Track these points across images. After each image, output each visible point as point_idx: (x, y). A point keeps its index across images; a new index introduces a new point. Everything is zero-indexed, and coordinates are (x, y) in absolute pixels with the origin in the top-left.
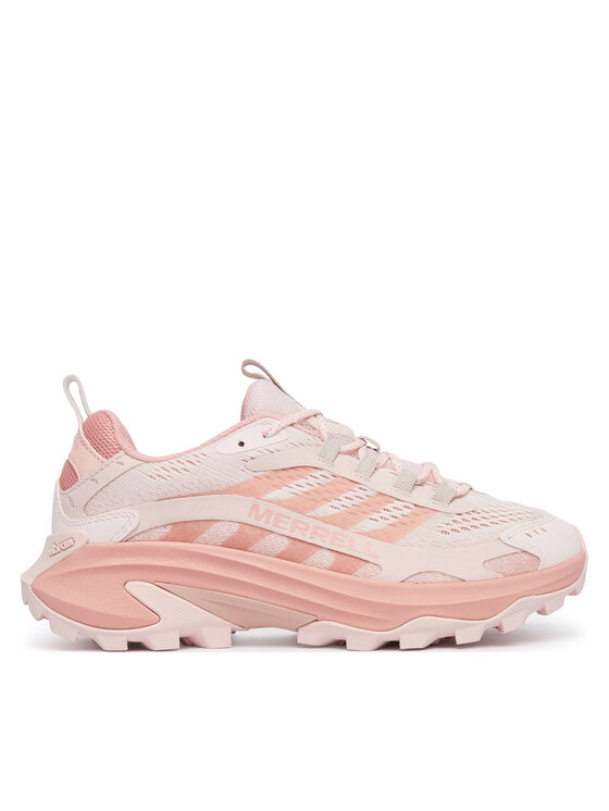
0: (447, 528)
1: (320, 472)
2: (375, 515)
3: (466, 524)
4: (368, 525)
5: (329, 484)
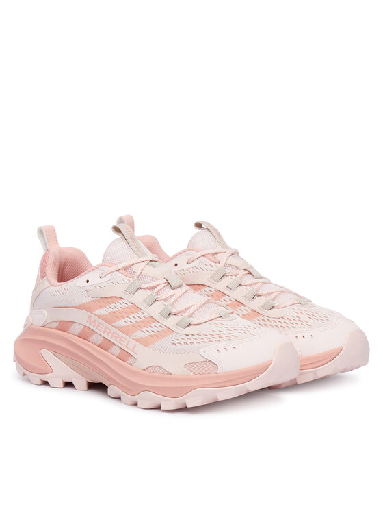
0: (176, 342)
1: (123, 301)
2: (144, 329)
3: (187, 341)
4: (139, 334)
5: (127, 307)
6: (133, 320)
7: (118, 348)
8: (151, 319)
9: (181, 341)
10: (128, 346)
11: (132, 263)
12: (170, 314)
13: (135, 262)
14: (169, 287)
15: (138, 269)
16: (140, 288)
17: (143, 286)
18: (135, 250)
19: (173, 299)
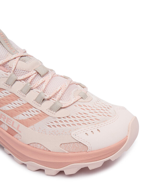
0: (51, 124)
1: (5, 91)
2: (24, 113)
3: (60, 124)
4: (20, 117)
5: (9, 96)
6: (14, 106)
7: (6, 126)
8: (28, 105)
9: (55, 124)
10: (14, 126)
11: (8, 60)
12: (44, 100)
13: (9, 59)
14: (39, 77)
15: (13, 64)
16: (17, 80)
17: (19, 78)
18: (8, 49)
19: (44, 86)
